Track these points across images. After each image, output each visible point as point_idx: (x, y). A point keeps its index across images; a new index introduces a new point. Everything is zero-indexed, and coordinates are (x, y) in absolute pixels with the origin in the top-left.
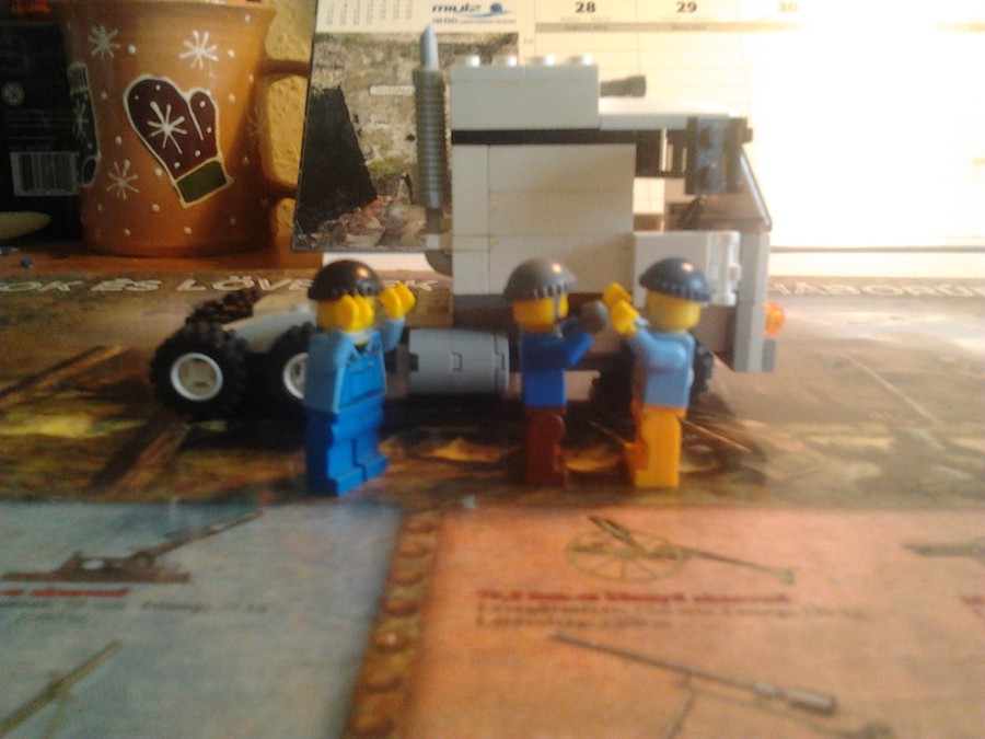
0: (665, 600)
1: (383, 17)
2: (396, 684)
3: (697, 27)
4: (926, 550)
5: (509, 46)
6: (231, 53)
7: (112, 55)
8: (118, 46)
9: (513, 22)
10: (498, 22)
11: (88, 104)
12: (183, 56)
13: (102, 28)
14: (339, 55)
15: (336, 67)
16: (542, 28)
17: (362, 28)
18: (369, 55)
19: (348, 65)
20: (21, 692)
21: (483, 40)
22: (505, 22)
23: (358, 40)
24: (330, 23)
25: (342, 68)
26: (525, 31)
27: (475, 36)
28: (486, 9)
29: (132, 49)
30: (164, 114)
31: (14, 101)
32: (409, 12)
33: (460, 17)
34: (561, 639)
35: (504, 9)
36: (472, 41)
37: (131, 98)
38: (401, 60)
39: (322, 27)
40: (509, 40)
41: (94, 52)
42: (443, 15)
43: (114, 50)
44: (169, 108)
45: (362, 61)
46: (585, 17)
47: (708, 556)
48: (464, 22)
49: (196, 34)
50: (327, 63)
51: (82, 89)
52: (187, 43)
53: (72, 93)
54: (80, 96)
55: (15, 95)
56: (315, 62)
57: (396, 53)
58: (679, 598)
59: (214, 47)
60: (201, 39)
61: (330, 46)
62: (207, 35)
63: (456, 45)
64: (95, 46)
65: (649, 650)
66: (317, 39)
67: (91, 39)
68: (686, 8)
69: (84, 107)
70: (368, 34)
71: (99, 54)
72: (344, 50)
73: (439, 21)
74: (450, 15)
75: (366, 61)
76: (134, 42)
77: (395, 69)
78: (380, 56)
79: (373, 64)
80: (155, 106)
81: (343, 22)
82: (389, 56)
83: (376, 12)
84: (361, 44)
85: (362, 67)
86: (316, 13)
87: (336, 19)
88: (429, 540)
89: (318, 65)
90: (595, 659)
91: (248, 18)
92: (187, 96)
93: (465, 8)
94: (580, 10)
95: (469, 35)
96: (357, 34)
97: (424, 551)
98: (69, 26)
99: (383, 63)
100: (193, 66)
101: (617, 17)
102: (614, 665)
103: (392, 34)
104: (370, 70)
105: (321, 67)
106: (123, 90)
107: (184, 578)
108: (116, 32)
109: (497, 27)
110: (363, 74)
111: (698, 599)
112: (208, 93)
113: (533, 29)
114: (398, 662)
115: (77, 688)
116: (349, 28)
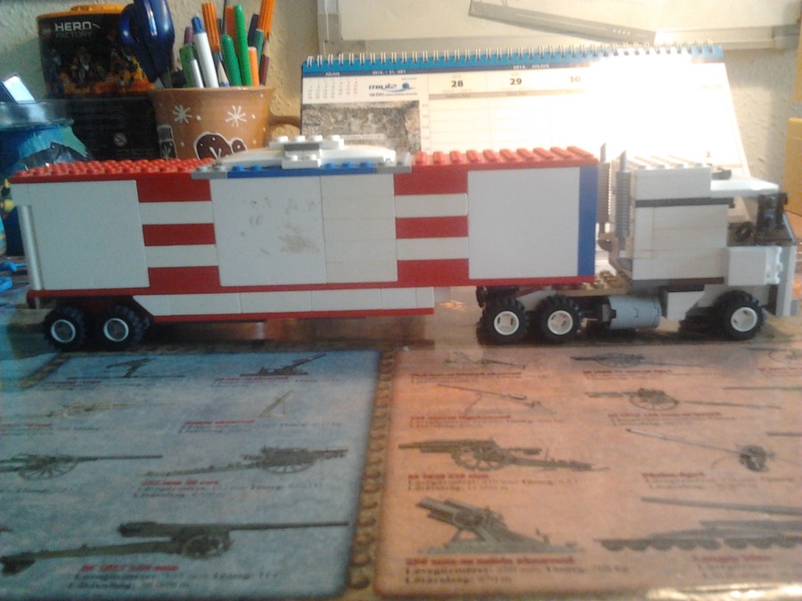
0: (477, 375)
1: (340, 94)
2: (387, 396)
3: (522, 93)
4: (579, 359)
5: (414, 109)
6: (254, 117)
7: (187, 121)
8: (190, 116)
9: (415, 94)
10: (407, 94)
11: (172, 148)
12: (227, 120)
13: (181, 107)
14: (316, 117)
15: (316, 125)
16: (433, 97)
17: (328, 100)
18: (335, 117)
19: (322, 123)
20: (270, 402)
21: (399, 106)
22: (411, 94)
23: (327, 107)
24: (311, 98)
25: (319, 125)
26: (423, 99)
27: (394, 103)
28: (400, 87)
29: (199, 118)
30: (217, 154)
31: (121, 144)
32: (355, 90)
33: (385, 92)
34: (440, 385)
35: (410, 86)
36: (393, 106)
37: (198, 146)
38: (352, 119)
39: (306, 101)
40: (414, 104)
41: (176, 120)
42: (375, 91)
43: (187, 118)
44: (220, 150)
45: (330, 121)
46: (458, 90)
47: (495, 362)
48: (388, 95)
49: (234, 107)
50: (310, 122)
51: (168, 140)
52: (230, 113)
53: (161, 141)
54: (167, 144)
55: (121, 141)
56: (303, 122)
57: (349, 115)
58: (483, 374)
59: (244, 114)
60: (237, 110)
61: (311, 112)
62: (240, 108)
63: (384, 109)
64: (177, 116)
65: (470, 387)
66: (304, 107)
67: (174, 113)
68: (516, 82)
69: (170, 150)
70: (333, 104)
71: (179, 121)
72: (319, 114)
73: (373, 95)
74: (380, 91)
75: (333, 120)
76: (199, 114)
77: (349, 125)
78: (340, 117)
79: (337, 122)
80: (212, 149)
81: (318, 97)
82: (346, 118)
83: (337, 92)
84: (329, 111)
85: (330, 124)
86: (302, 91)
87: (314, 95)
88: (392, 361)
89: (305, 124)
90: (450, 390)
91: (262, 95)
92: (230, 143)
93: (388, 87)
94: (454, 86)
95: (391, 102)
96: (327, 104)
97: (391, 363)
98: (160, 105)
99: (342, 121)
100: (233, 125)
101: (475, 89)
102: (457, 391)
103: (347, 104)
104: (335, 126)
105: (307, 125)
106: (194, 140)
107: (306, 374)
108: (189, 109)
109: (406, 98)
110: (331, 128)
111: (488, 374)
112: (241, 140)
113: (427, 97)
114: (386, 392)
115: (287, 400)
116: (322, 101)
